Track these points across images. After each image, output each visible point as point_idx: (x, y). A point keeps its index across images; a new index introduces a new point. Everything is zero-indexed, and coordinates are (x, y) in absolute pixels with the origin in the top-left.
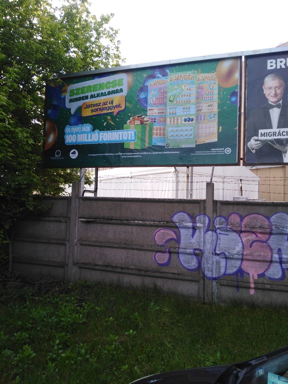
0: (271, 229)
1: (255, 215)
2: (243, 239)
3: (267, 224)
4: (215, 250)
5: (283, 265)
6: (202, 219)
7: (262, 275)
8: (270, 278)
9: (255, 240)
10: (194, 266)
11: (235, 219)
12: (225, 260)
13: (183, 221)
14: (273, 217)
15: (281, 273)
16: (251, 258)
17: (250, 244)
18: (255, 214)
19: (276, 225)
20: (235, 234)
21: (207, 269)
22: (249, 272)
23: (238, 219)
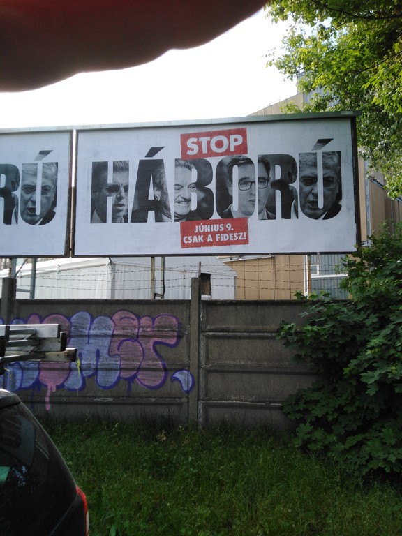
0: (70, 331)
1: (55, 315)
3: (67, 325)
5: (84, 372)
7: (60, 387)
8: (69, 390)
11: (34, 320)
12: (21, 371)
14: (74, 317)
15: (81, 382)
16: (48, 367)
19: (75, 326)
22: (47, 384)
23: (37, 321)
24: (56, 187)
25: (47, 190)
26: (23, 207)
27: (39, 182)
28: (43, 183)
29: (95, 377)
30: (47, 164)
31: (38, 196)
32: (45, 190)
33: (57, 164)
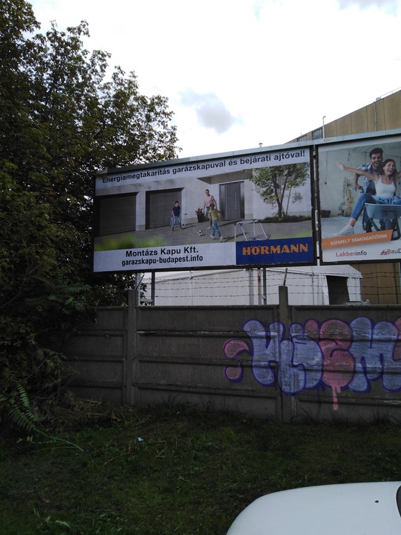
0: (352, 336)
1: (333, 321)
2: (322, 347)
3: (347, 330)
4: (292, 361)
5: (368, 376)
6: (276, 327)
7: (345, 388)
8: (354, 391)
9: (335, 348)
10: (270, 380)
11: (311, 325)
12: (303, 372)
13: (255, 330)
14: (353, 322)
15: (366, 384)
16: (332, 369)
17: (330, 352)
18: (334, 319)
19: (357, 331)
20: (313, 342)
21: (284, 383)
22: (331, 385)
23: (315, 326)
29: (380, 380)
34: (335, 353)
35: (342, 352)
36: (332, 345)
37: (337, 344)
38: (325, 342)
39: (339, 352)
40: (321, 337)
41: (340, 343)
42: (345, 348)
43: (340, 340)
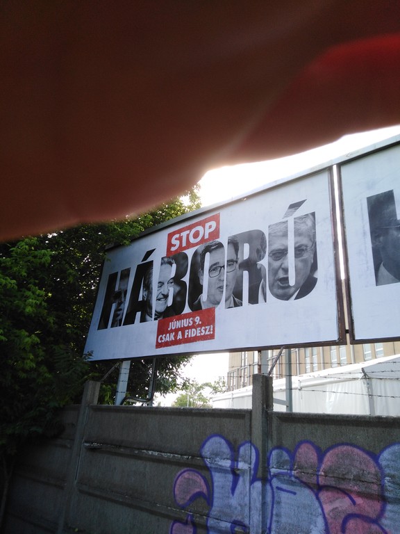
0: (382, 487)
1: (345, 448)
2: (324, 506)
3: (373, 470)
6: (247, 453)
9: (351, 512)
11: (307, 454)
13: (217, 455)
14: (386, 456)
17: (341, 521)
18: (347, 444)
19: (392, 477)
20: (307, 491)
23: (313, 456)
24: (314, 244)
25: (303, 250)
26: (272, 278)
27: (291, 244)
28: (295, 244)
30: (301, 218)
31: (291, 261)
32: (299, 250)
33: (313, 214)
34: (351, 524)
35: (366, 525)
36: (343, 504)
37: (354, 502)
38: (329, 494)
39: (359, 521)
40: (322, 481)
41: (359, 501)
42: (373, 515)
43: (360, 494)
